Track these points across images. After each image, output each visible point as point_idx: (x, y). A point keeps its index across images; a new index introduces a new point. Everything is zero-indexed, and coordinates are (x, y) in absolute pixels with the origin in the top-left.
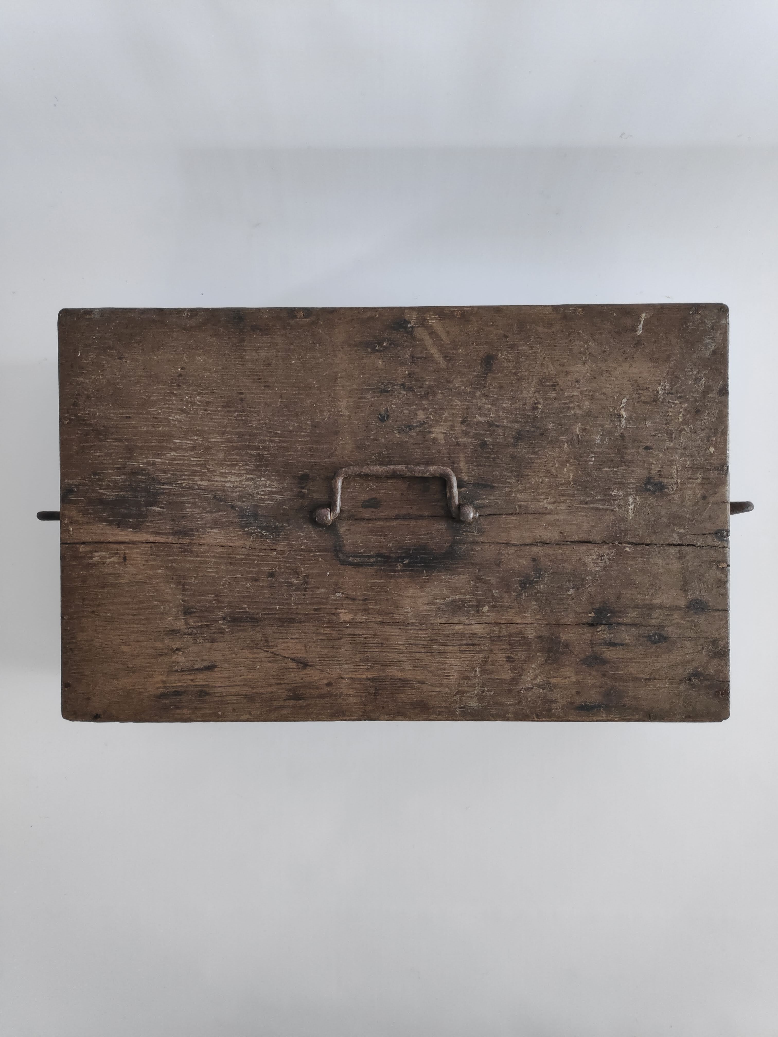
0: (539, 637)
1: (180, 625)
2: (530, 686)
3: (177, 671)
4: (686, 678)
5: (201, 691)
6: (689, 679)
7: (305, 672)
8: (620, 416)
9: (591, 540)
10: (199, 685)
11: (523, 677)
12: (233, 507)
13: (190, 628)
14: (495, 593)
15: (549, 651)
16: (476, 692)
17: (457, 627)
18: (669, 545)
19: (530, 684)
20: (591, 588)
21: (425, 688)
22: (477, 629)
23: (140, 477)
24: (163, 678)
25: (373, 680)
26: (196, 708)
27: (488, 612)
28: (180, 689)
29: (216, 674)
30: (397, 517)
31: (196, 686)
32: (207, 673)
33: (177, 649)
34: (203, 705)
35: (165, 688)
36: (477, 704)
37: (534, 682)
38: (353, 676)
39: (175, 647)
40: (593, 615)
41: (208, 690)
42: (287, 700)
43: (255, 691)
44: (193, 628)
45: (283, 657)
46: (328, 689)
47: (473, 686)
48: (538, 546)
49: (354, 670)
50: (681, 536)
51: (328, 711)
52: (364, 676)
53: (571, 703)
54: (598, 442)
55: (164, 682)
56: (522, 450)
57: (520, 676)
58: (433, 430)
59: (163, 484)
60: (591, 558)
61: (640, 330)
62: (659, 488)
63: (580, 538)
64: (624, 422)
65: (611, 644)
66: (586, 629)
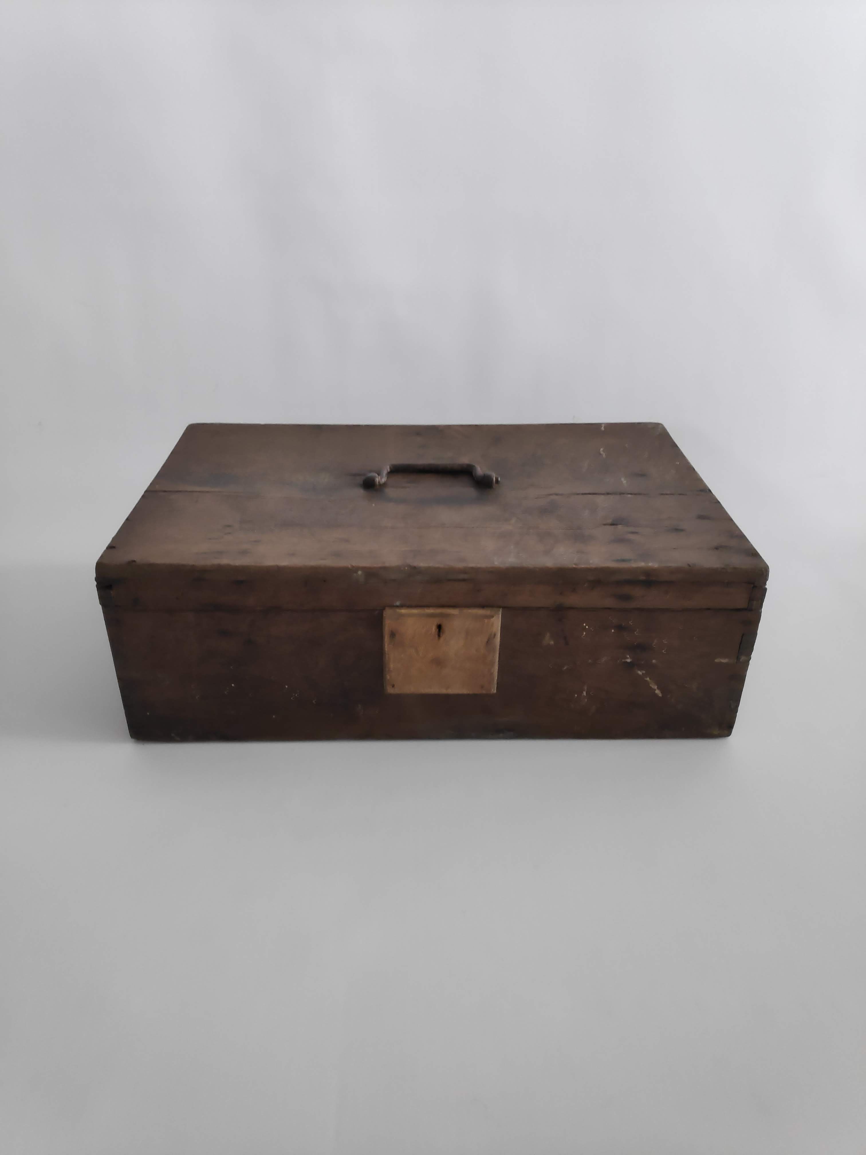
0: (564, 533)
2: (563, 552)
3: (224, 543)
5: (244, 552)
6: (717, 549)
7: (347, 545)
8: (601, 454)
9: (597, 493)
10: (242, 549)
12: (296, 486)
14: (519, 515)
15: (575, 539)
17: (489, 529)
18: (662, 494)
20: (602, 511)
21: (461, 553)
22: (509, 530)
24: (210, 545)
25: (412, 551)
27: (515, 522)
28: (223, 550)
29: (262, 545)
31: (240, 549)
34: (243, 558)
38: (393, 549)
40: (611, 520)
41: (249, 551)
42: (328, 556)
43: (296, 553)
44: (247, 527)
47: (509, 553)
48: (553, 496)
49: (395, 546)
50: (671, 491)
51: (369, 561)
52: (403, 549)
53: (607, 559)
55: (210, 547)
56: (529, 468)
58: (459, 458)
59: (241, 478)
60: (600, 500)
61: (603, 428)
62: (642, 475)
63: (587, 492)
64: (604, 456)
65: (633, 533)
66: (608, 527)
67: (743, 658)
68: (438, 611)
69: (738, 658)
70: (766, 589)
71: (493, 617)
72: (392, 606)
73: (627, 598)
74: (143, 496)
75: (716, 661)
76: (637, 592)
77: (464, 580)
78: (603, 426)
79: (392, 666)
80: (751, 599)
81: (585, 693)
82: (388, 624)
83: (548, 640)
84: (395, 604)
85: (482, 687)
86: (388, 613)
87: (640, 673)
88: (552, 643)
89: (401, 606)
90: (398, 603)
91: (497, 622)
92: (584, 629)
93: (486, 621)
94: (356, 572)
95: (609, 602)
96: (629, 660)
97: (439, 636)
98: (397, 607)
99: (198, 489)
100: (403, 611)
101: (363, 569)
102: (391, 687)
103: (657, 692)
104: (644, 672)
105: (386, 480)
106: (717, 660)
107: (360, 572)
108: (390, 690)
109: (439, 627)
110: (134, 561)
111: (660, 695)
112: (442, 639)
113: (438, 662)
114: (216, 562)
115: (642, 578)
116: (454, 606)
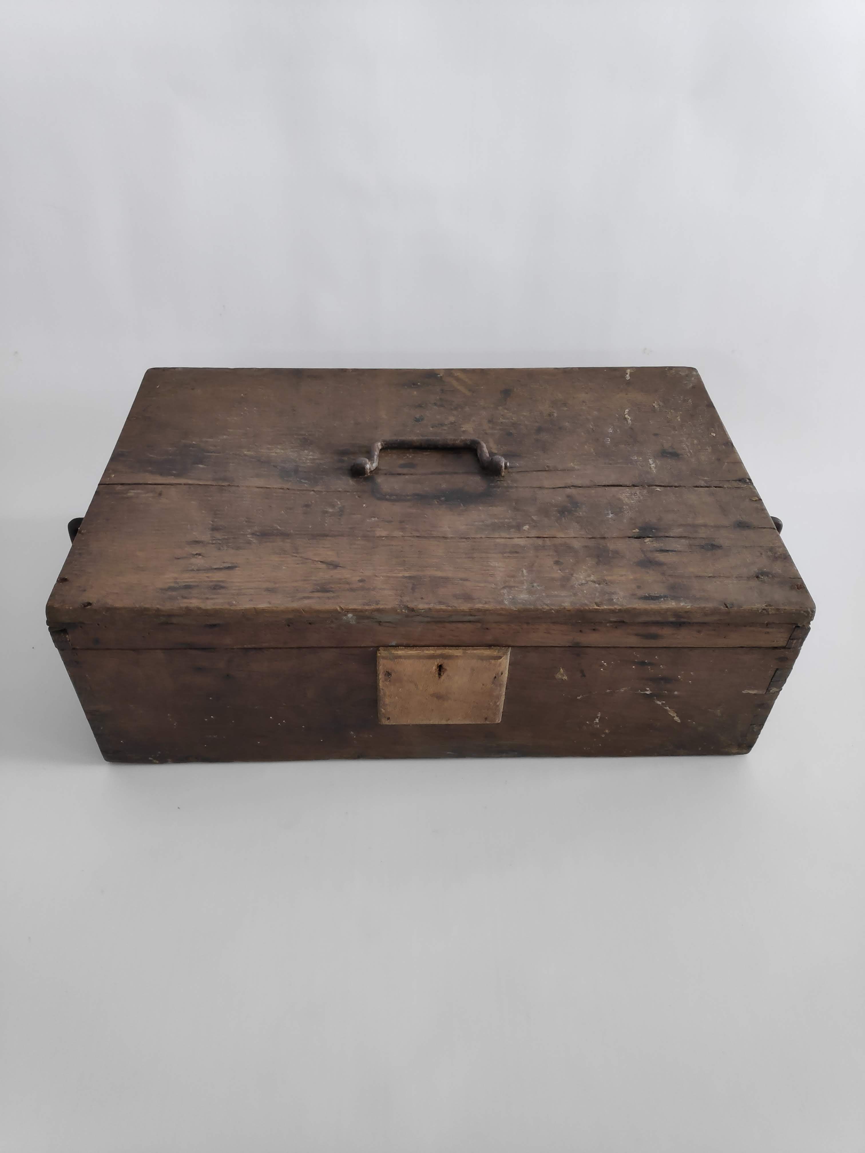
0: (586, 547)
1: (206, 537)
2: (584, 582)
3: (193, 570)
4: (753, 575)
5: (216, 586)
6: (757, 577)
7: (335, 571)
8: (626, 419)
9: (621, 484)
10: (215, 581)
11: (575, 575)
12: (275, 466)
13: (214, 540)
14: (534, 518)
15: (598, 556)
16: (525, 587)
17: (498, 540)
18: (697, 487)
19: (584, 581)
20: (628, 514)
21: (466, 583)
22: (522, 542)
23: (191, 448)
24: (176, 575)
25: (410, 578)
26: (207, 599)
27: (529, 529)
28: (191, 584)
29: (237, 572)
30: (433, 473)
31: (212, 581)
32: (227, 571)
33: (196, 554)
34: (215, 596)
35: (176, 583)
36: (527, 596)
37: (588, 579)
38: (388, 575)
39: (195, 553)
40: (637, 530)
41: (222, 584)
42: (313, 592)
43: (277, 585)
44: (219, 540)
45: (312, 560)
46: (361, 584)
47: (522, 583)
48: (570, 488)
49: (391, 570)
50: (706, 481)
51: (360, 601)
52: (401, 575)
53: (633, 595)
54: (611, 431)
55: (176, 578)
56: (545, 436)
57: (572, 575)
58: (462, 426)
59: (212, 453)
60: (625, 495)
61: (628, 377)
62: (675, 455)
63: (611, 483)
64: (629, 421)
65: (662, 551)
66: (633, 541)
67: (774, 690)
68: (439, 652)
69: (768, 690)
70: (809, 629)
71: (500, 658)
72: (387, 646)
73: (652, 636)
74: (97, 493)
76: (666, 631)
77: (470, 621)
78: (628, 371)
79: (387, 701)
80: (791, 638)
81: (597, 720)
82: (383, 665)
83: (562, 675)
84: (390, 644)
85: (486, 719)
86: (382, 653)
87: (659, 703)
88: (565, 678)
89: (398, 647)
90: (394, 644)
91: (505, 662)
92: (602, 666)
93: (493, 661)
94: (346, 614)
96: (648, 693)
97: (440, 674)
98: (393, 647)
99: (160, 479)
100: (400, 652)
101: (354, 611)
102: (386, 719)
103: (677, 719)
104: (664, 702)
105: (377, 465)
107: (350, 614)
108: (385, 722)
109: (440, 668)
110: (89, 604)
111: (679, 721)
112: (443, 678)
113: (440, 696)
114: (184, 603)
116: (457, 646)
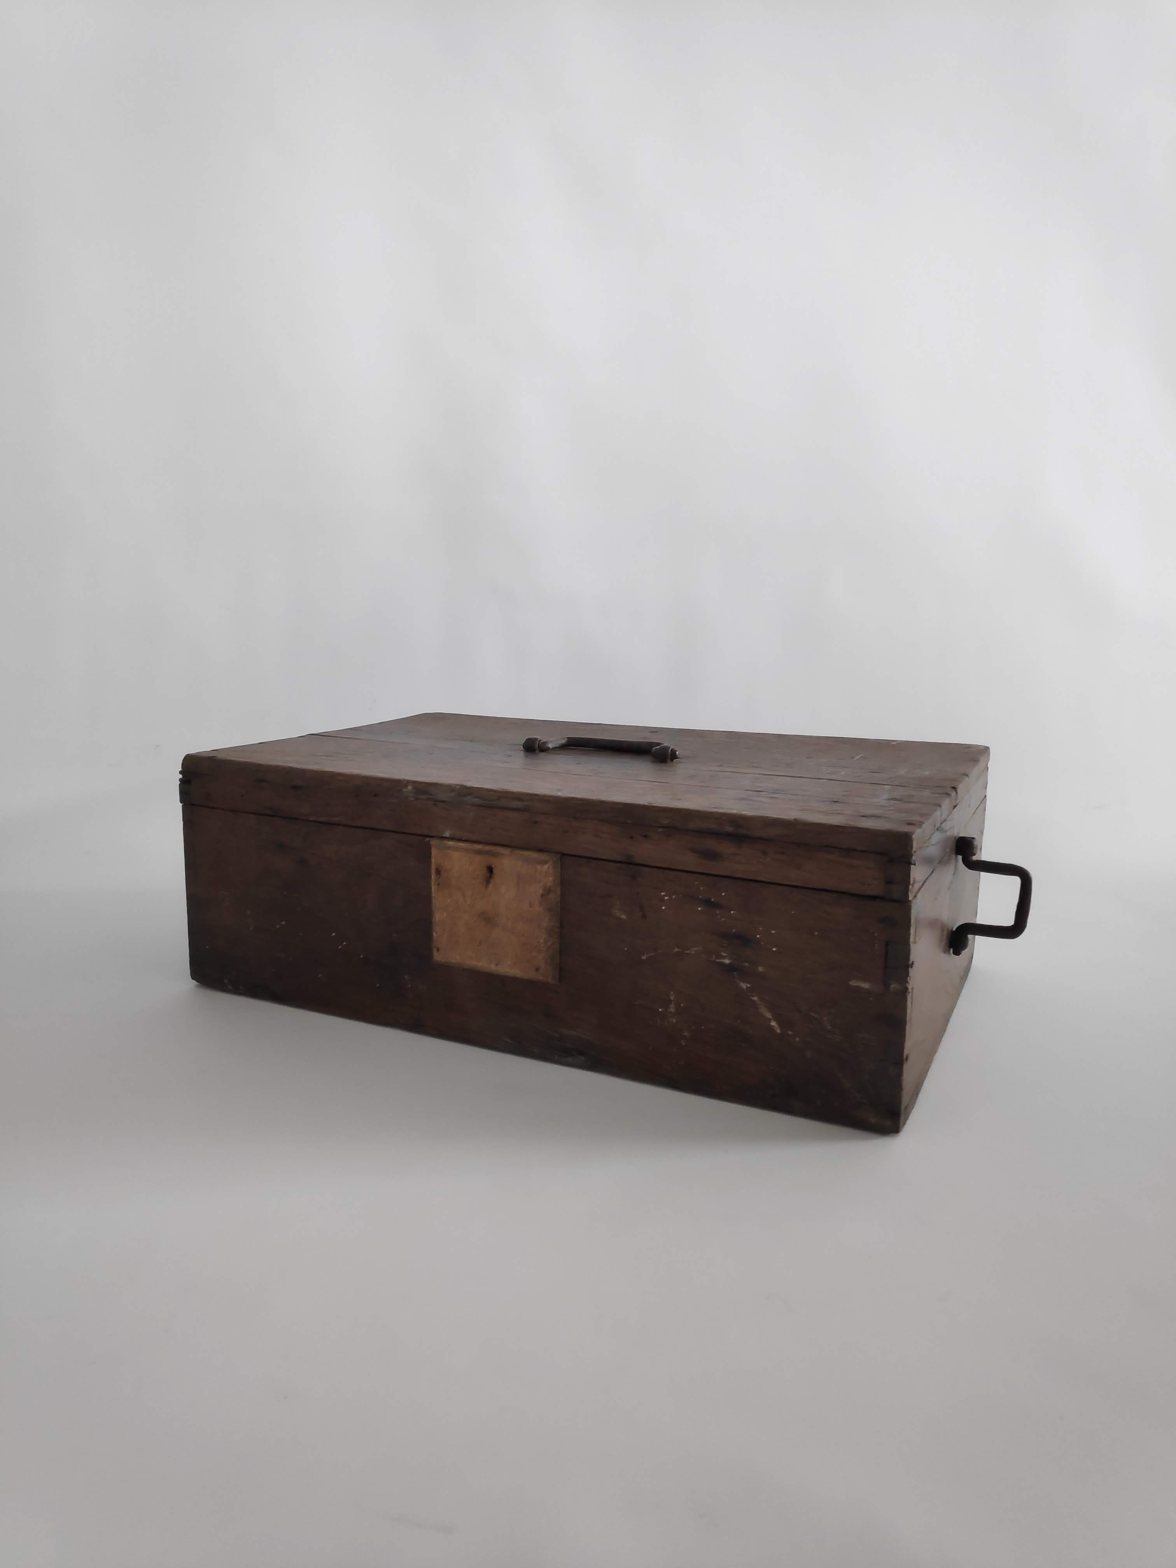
67: (894, 986)
68: (487, 848)
69: (887, 986)
71: (545, 865)
72: (441, 837)
73: (711, 855)
75: (850, 983)
76: (726, 848)
77: (517, 810)
82: (436, 859)
83: (619, 911)
84: (444, 836)
86: (436, 846)
87: (743, 986)
88: (624, 916)
89: (451, 839)
90: (447, 834)
91: (549, 871)
92: (663, 900)
93: (539, 865)
94: (406, 786)
95: (690, 861)
96: (726, 962)
97: (489, 881)
98: (445, 838)
100: (451, 843)
101: (413, 783)
102: (438, 951)
103: (773, 1024)
104: (749, 986)
106: (854, 983)
107: (410, 787)
108: (437, 956)
109: (489, 869)
111: (778, 1031)
112: (492, 886)
113: (488, 919)
115: (730, 829)
116: (505, 846)
